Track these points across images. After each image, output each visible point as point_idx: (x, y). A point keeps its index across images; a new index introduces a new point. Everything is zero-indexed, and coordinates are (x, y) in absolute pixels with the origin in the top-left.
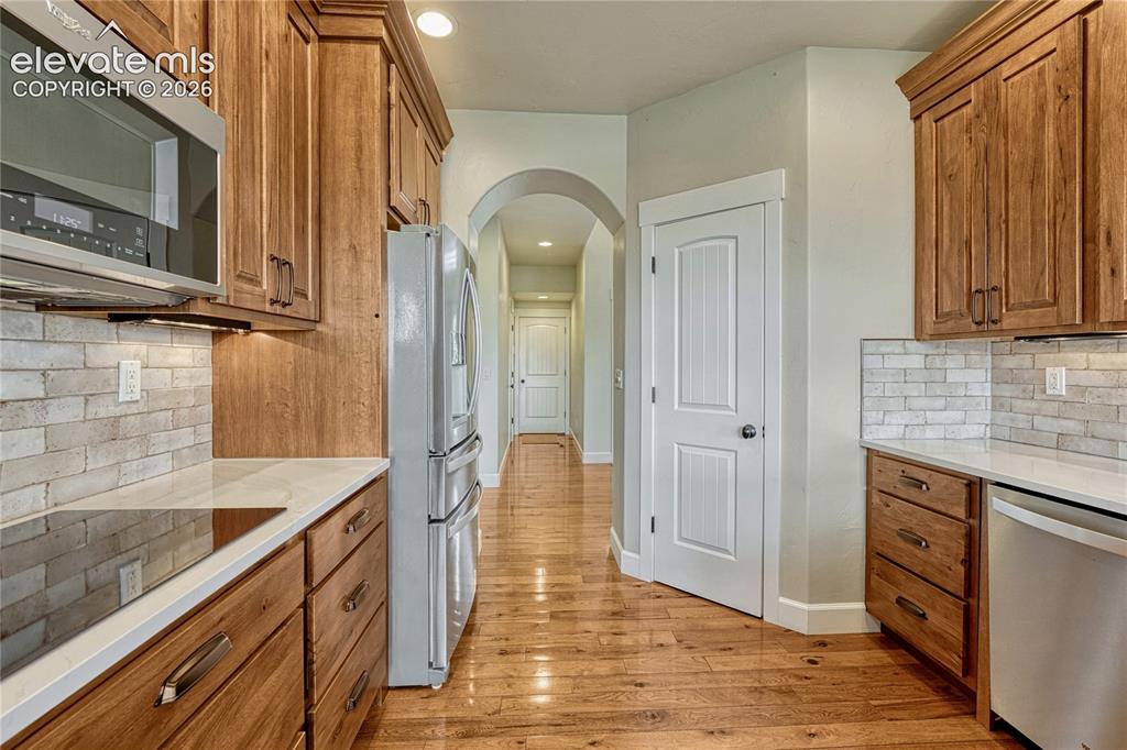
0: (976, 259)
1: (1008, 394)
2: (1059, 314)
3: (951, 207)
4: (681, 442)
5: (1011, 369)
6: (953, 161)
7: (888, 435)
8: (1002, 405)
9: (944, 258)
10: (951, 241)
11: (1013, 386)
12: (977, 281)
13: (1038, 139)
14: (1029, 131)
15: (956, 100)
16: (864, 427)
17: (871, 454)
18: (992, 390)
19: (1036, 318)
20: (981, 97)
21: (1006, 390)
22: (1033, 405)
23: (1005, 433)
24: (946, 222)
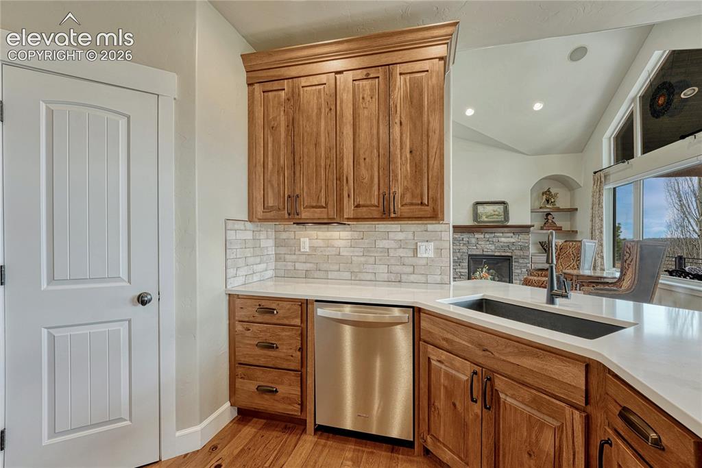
0: (288, 178)
1: (283, 252)
2: (328, 213)
3: (273, 146)
4: (47, 326)
5: (285, 239)
6: (274, 119)
7: (238, 285)
8: (280, 259)
9: (269, 174)
10: (273, 164)
11: (285, 248)
12: (288, 191)
13: (318, 125)
14: (314, 118)
15: (276, 85)
16: (227, 280)
17: (231, 296)
18: (275, 251)
19: (319, 214)
20: (290, 90)
21: (282, 250)
22: (294, 257)
23: (282, 273)
24: (270, 153)
